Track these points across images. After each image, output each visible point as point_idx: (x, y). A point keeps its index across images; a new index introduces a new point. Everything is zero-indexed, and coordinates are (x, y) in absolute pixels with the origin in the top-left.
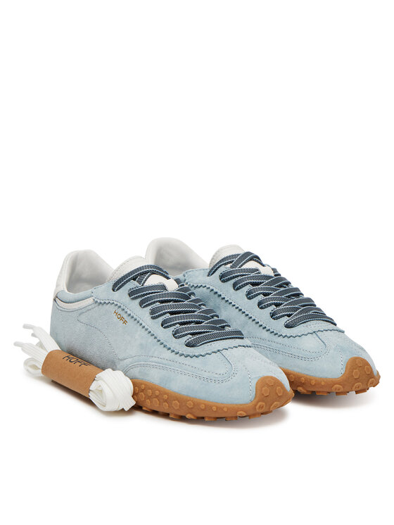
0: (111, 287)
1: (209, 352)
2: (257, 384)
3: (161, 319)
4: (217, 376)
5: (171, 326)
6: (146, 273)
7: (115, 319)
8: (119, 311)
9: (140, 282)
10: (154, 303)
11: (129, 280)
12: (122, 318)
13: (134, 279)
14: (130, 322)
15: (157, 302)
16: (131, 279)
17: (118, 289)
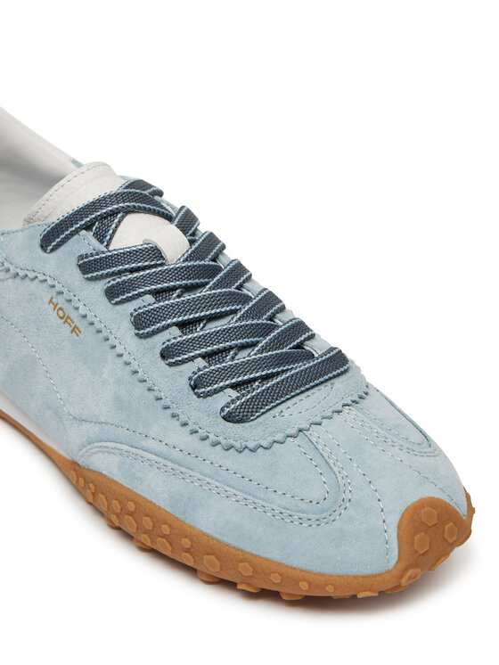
0: (37, 242)
1: (279, 437)
2: (399, 528)
3: (159, 341)
4: (303, 505)
5: (183, 362)
6: (114, 213)
7: (52, 317)
8: (61, 301)
9: (100, 237)
10: (140, 295)
11: (77, 232)
12: (66, 319)
13: (88, 227)
14: (87, 334)
15: (145, 293)
16: (82, 228)
17: (52, 250)
